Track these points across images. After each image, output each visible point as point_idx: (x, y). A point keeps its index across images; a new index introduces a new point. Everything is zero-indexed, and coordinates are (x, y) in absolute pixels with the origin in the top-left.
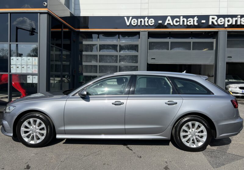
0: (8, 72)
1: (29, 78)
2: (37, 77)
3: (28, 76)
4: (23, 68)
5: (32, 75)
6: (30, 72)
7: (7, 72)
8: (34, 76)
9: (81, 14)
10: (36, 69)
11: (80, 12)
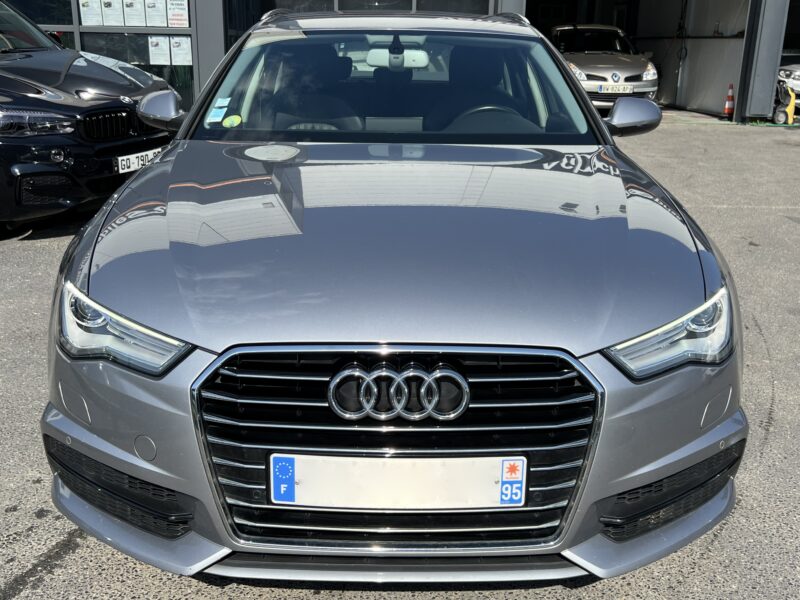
0: (72, 23)
1: (157, 45)
2: (186, 42)
3: (152, 40)
4: (127, 6)
5: (169, 35)
6: (158, 22)
7: (70, 22)
8: (177, 39)
10: (181, 12)
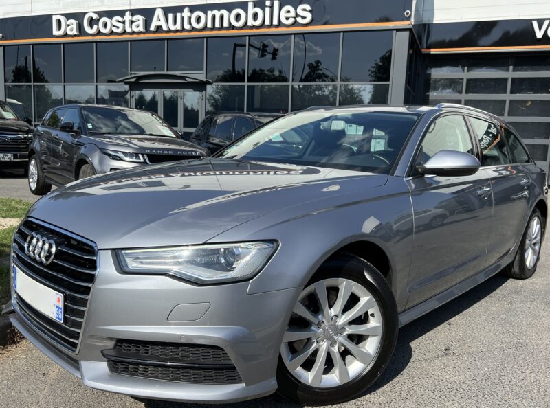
9: (435, 19)
11: (433, 16)
